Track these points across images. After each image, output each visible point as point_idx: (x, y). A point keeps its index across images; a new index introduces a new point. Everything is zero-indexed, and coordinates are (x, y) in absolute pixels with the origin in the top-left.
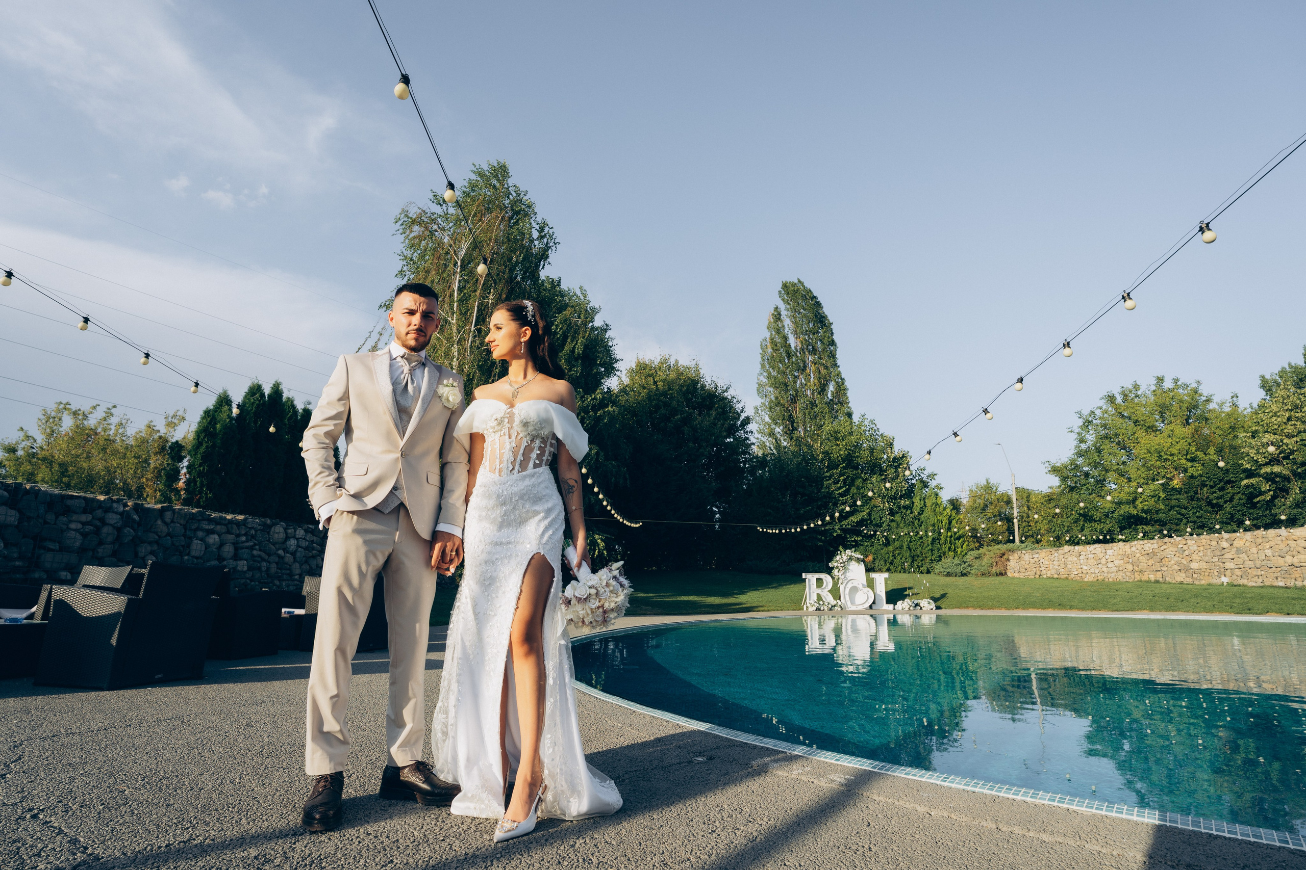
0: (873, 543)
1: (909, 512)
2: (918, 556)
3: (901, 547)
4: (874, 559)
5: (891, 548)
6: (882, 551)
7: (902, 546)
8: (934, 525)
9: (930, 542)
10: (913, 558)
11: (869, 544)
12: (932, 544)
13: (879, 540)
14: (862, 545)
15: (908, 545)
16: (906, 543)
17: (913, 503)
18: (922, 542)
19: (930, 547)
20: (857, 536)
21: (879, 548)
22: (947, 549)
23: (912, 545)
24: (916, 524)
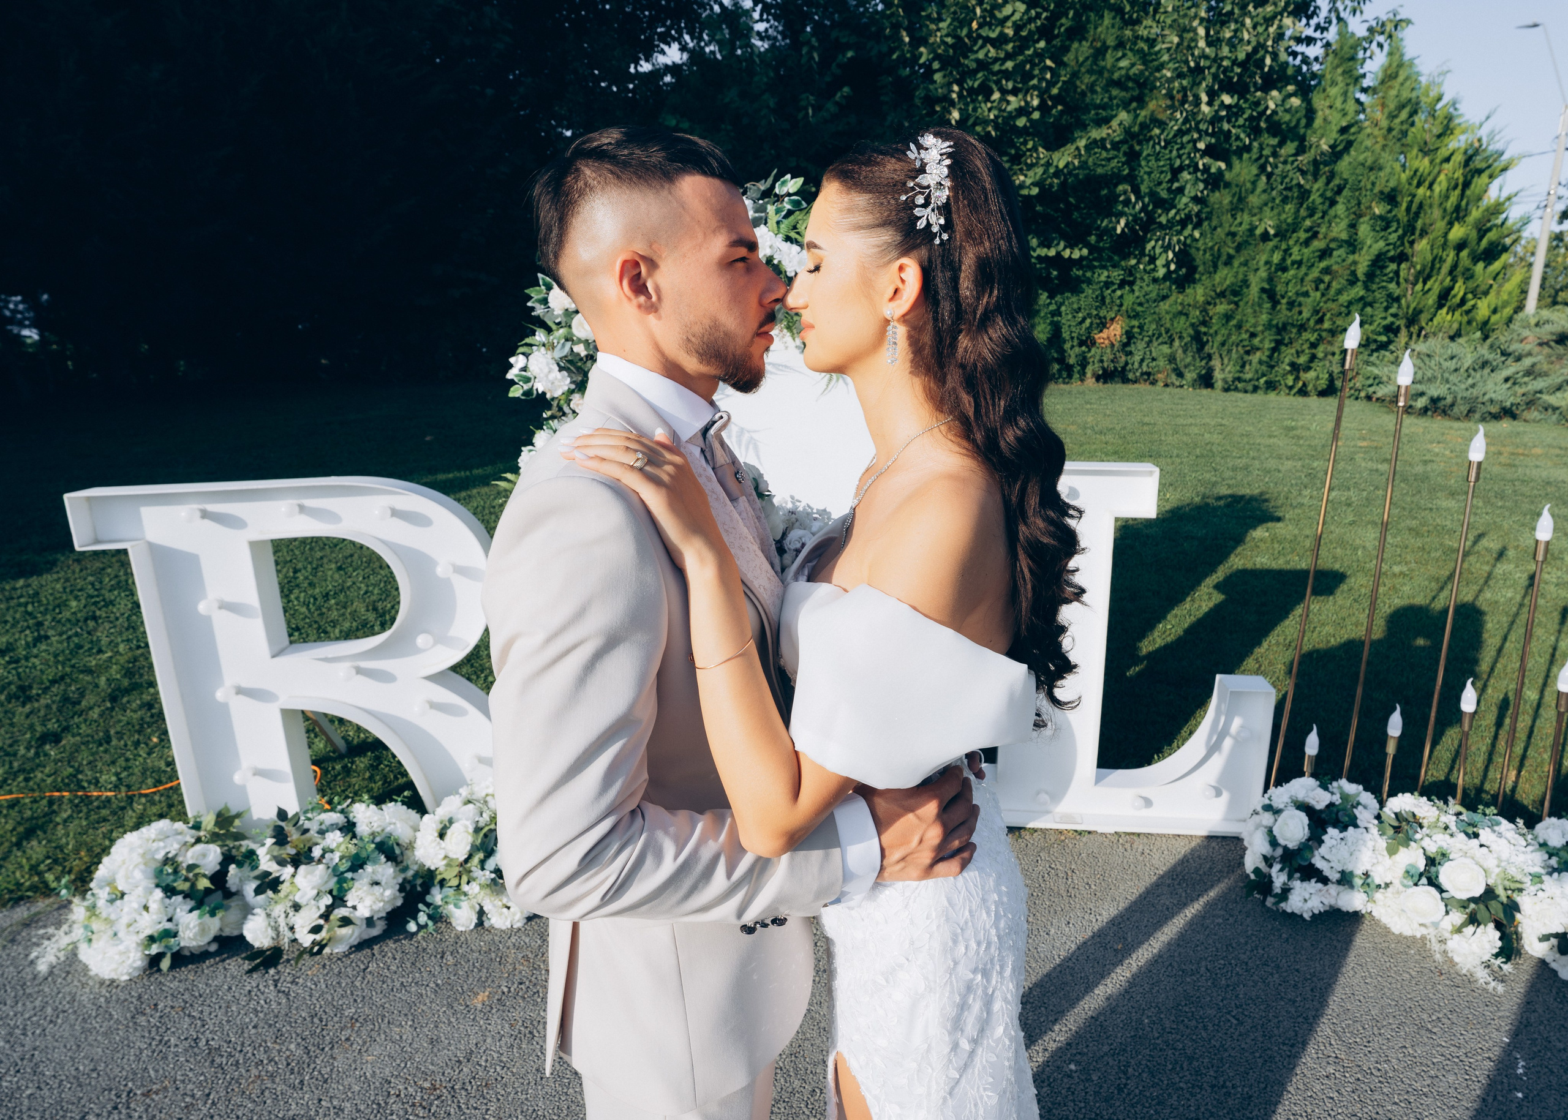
0: (1131, 271)
1: (1290, 148)
2: (1302, 328)
3: (1236, 292)
4: (1130, 336)
5: (1198, 293)
6: (1164, 306)
7: (1245, 283)
8: (1391, 197)
9: (1361, 269)
10: (1281, 334)
11: (1117, 275)
12: (1370, 276)
13: (1153, 259)
14: (1089, 282)
15: (1270, 279)
16: (1263, 273)
17: (1310, 113)
18: (1327, 271)
19: (1358, 291)
20: (1071, 246)
21: (1154, 290)
22: (1431, 300)
23: (1288, 284)
24: (1315, 197)
